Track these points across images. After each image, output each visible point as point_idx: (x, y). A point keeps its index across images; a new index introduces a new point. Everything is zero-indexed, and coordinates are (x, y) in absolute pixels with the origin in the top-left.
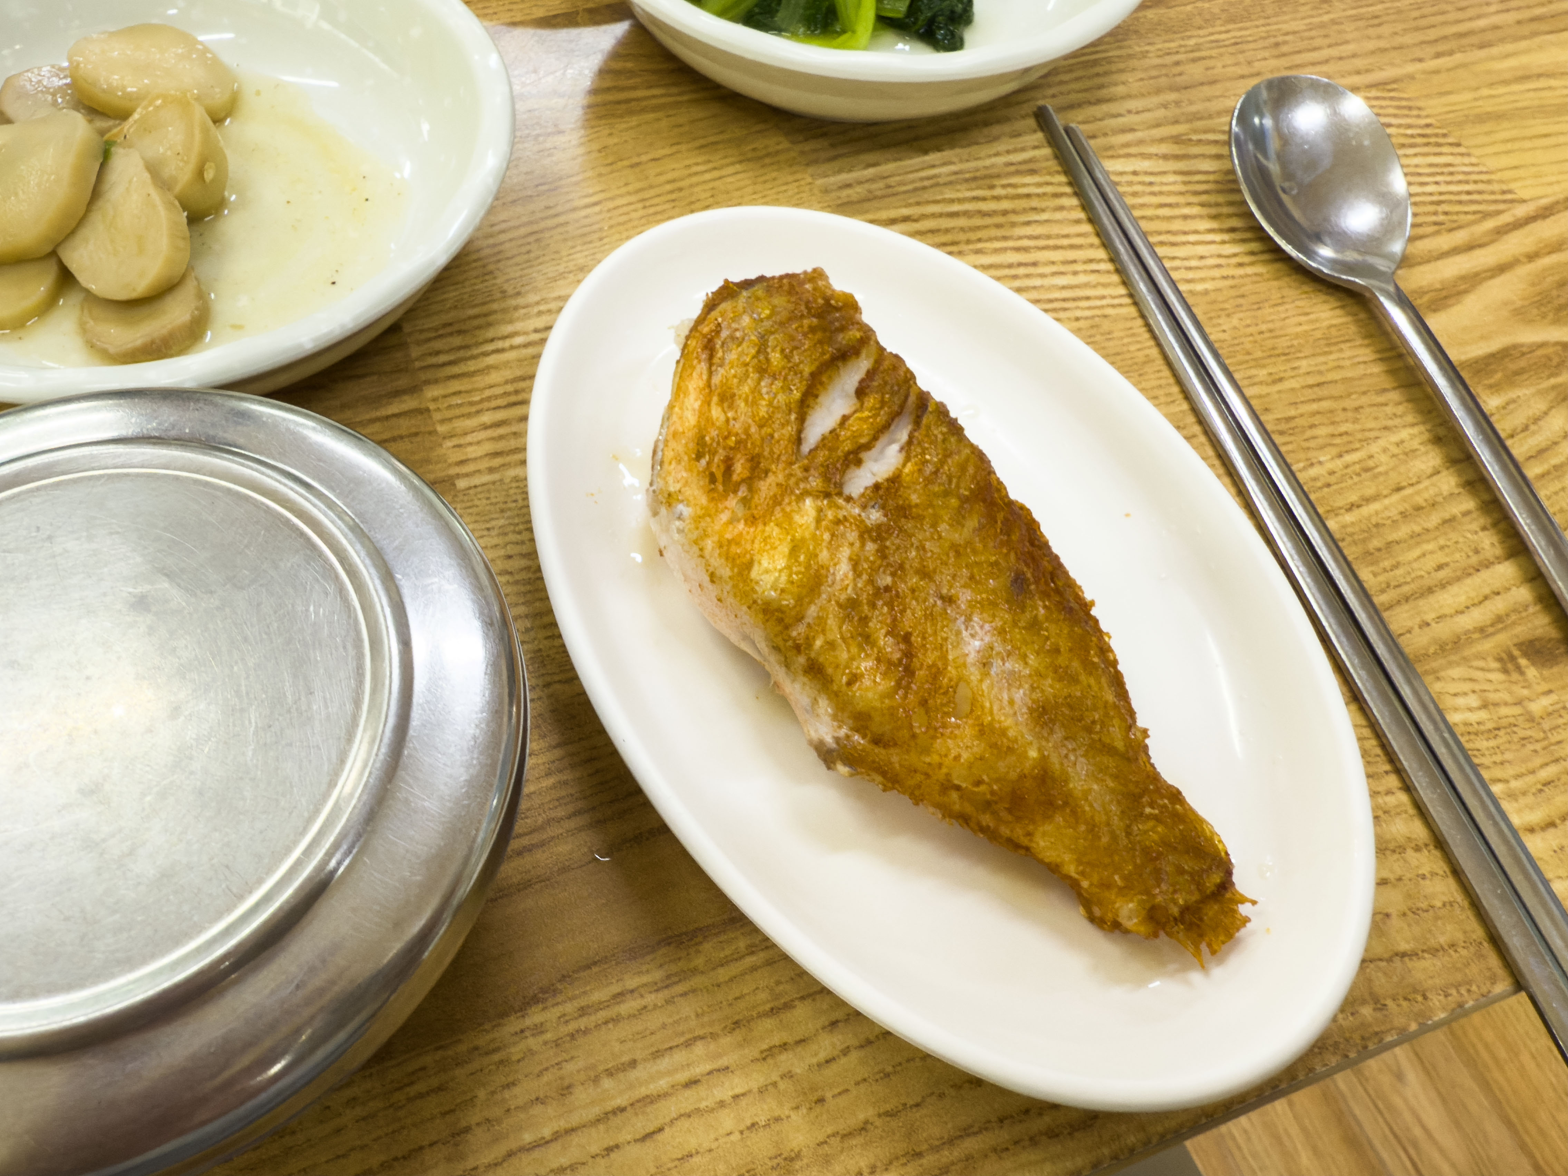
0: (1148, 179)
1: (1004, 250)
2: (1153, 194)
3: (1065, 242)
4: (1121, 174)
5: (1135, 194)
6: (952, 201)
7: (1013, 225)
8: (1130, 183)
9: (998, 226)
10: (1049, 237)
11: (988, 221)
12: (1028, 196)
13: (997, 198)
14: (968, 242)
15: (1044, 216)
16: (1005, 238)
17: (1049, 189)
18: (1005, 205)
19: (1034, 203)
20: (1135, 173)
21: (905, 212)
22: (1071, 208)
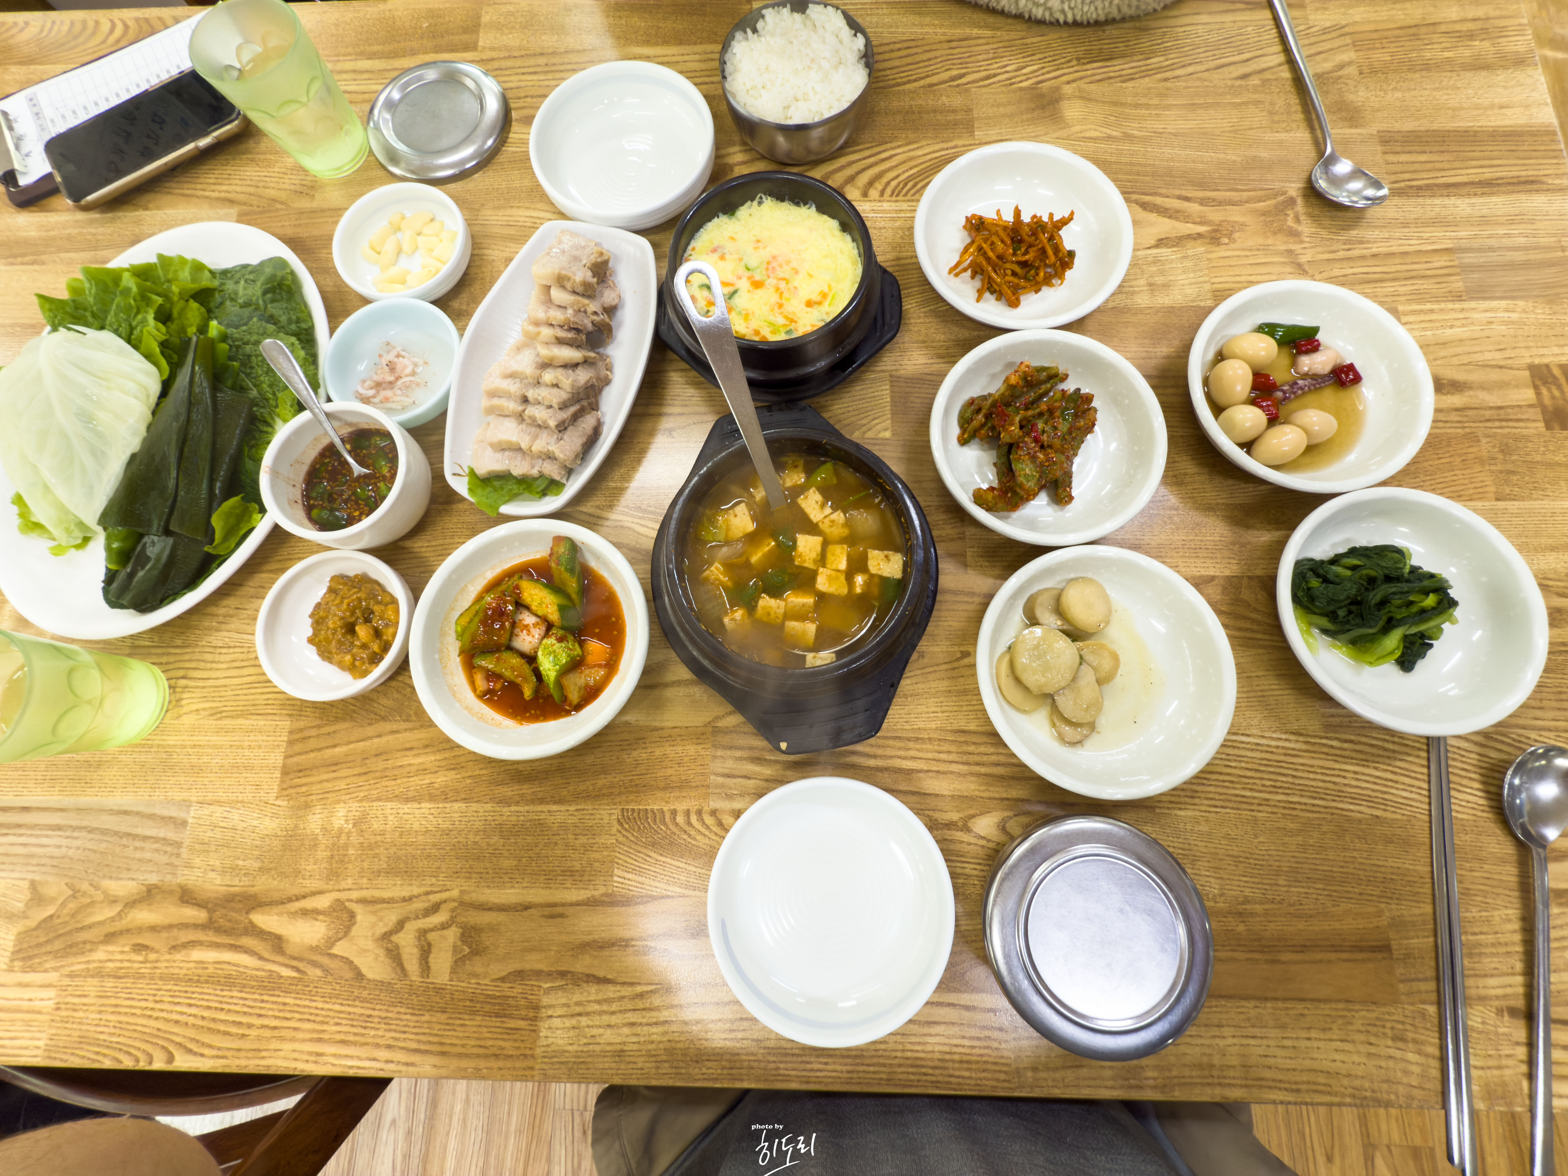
0: (1463, 753)
1: (1386, 770)
2: (1462, 762)
3: (1414, 775)
4: (1453, 746)
5: (1454, 759)
6: (1375, 738)
7: (1395, 759)
8: (1454, 753)
9: (1389, 758)
10: (1407, 770)
11: (1385, 753)
12: (1407, 745)
13: (1394, 743)
14: (1373, 762)
15: (1409, 759)
16: (1390, 765)
17: (1417, 745)
18: (1396, 748)
19: (1408, 750)
20: (1459, 748)
21: (1352, 737)
22: (1423, 758)
